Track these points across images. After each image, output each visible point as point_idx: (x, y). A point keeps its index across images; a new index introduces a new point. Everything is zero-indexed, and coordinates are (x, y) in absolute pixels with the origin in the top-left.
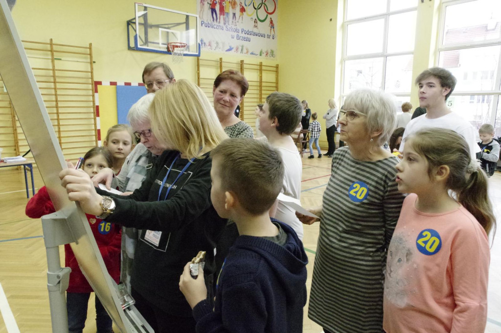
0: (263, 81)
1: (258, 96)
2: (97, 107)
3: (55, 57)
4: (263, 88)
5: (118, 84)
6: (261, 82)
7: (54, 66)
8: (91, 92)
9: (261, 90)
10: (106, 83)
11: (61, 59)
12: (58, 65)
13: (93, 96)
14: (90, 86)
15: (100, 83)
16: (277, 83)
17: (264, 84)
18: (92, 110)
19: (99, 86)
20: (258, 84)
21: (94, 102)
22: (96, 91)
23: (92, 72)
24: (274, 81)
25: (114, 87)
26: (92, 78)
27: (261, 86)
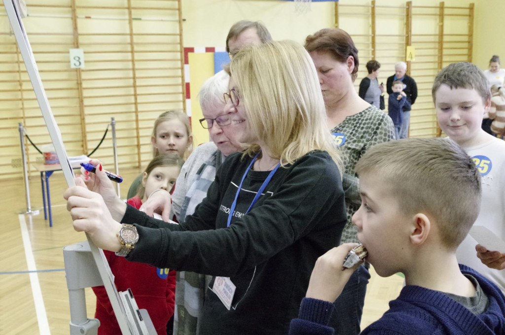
0: (445, 32)
1: (436, 59)
2: (188, 85)
3: (133, 17)
4: (445, 45)
5: (217, 50)
6: (441, 35)
7: (131, 30)
8: (179, 64)
9: (441, 49)
10: (200, 50)
11: (140, 19)
12: (137, 27)
13: (182, 69)
14: (178, 55)
15: (191, 50)
16: (470, 35)
17: (446, 39)
18: (180, 89)
19: (190, 54)
20: (437, 39)
21: (183, 77)
22: (187, 62)
23: (181, 35)
24: (466, 31)
25: (210, 54)
26: (181, 43)
27: (441, 42)
